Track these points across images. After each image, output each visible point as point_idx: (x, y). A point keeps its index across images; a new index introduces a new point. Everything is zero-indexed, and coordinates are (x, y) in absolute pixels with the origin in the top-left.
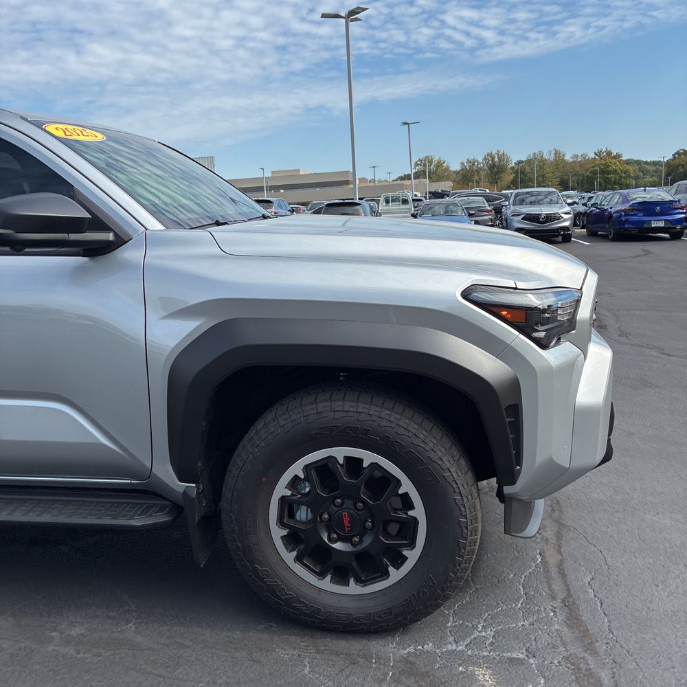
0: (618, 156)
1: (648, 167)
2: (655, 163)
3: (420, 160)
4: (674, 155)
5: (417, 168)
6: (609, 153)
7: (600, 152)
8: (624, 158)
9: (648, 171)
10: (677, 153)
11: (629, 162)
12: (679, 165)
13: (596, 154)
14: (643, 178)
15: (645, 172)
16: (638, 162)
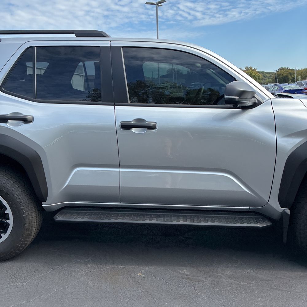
0: (255, 69)
1: (267, 75)
2: (270, 73)
4: (278, 70)
6: (251, 68)
7: (247, 68)
8: (257, 71)
9: (267, 76)
10: (280, 69)
11: (259, 72)
12: (281, 74)
13: (245, 68)
14: (265, 79)
15: (266, 77)
16: (263, 72)
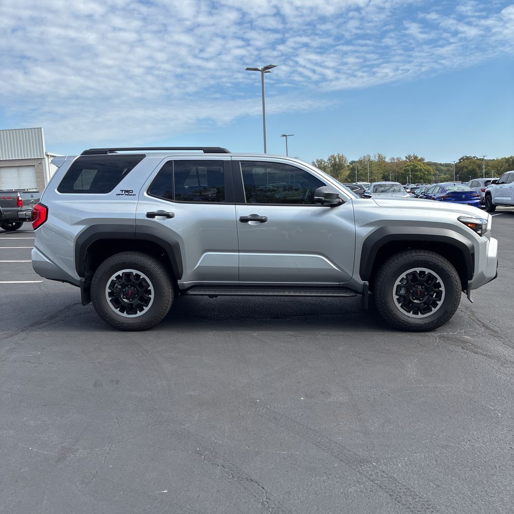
0: (422, 160)
1: (442, 168)
2: (446, 165)
4: (460, 160)
6: (416, 158)
7: (410, 156)
8: (426, 161)
9: (442, 170)
10: (462, 158)
11: (429, 164)
12: (463, 167)
13: (407, 158)
14: (439, 175)
15: (440, 171)
16: (435, 164)
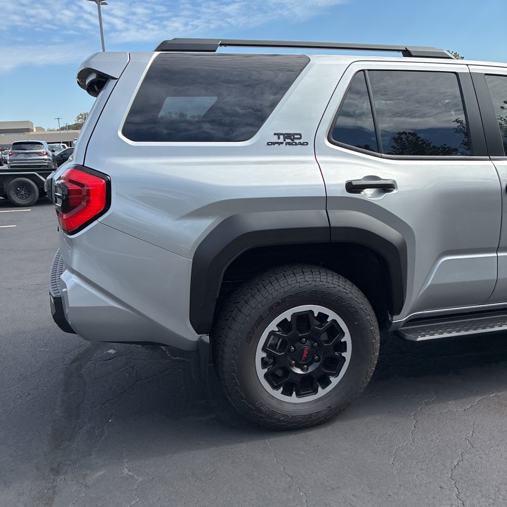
3: (81, 115)
5: (79, 120)
